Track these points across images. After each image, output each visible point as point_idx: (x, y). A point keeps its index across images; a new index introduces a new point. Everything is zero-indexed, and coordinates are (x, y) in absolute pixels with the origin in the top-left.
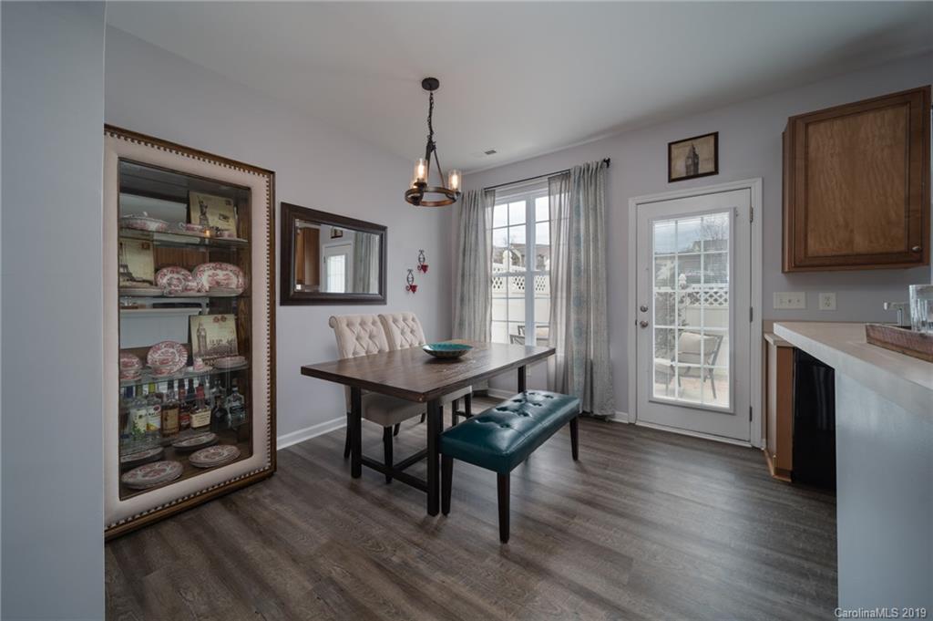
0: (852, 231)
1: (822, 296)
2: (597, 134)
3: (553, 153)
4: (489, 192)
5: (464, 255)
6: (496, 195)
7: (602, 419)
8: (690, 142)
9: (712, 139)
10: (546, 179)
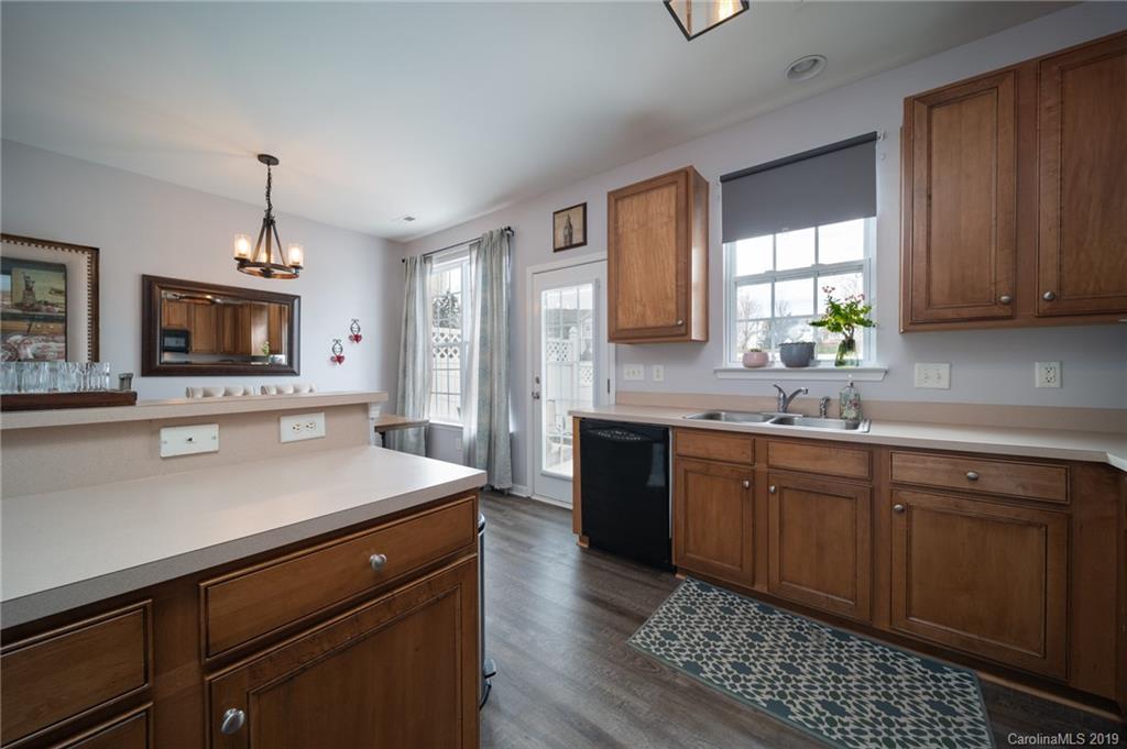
0: (644, 306)
1: (655, 368)
2: (496, 201)
3: (467, 223)
4: (426, 258)
5: (406, 325)
6: (434, 261)
7: (501, 493)
8: (566, 212)
9: (581, 209)
10: (467, 247)
